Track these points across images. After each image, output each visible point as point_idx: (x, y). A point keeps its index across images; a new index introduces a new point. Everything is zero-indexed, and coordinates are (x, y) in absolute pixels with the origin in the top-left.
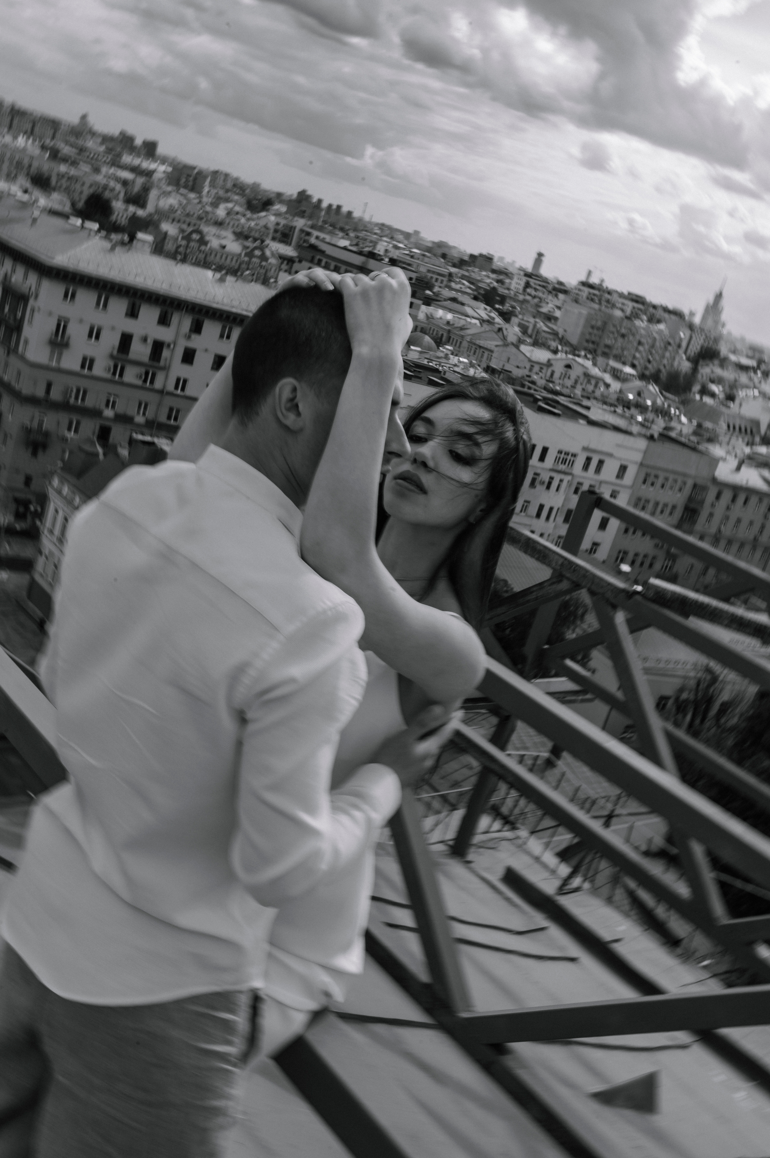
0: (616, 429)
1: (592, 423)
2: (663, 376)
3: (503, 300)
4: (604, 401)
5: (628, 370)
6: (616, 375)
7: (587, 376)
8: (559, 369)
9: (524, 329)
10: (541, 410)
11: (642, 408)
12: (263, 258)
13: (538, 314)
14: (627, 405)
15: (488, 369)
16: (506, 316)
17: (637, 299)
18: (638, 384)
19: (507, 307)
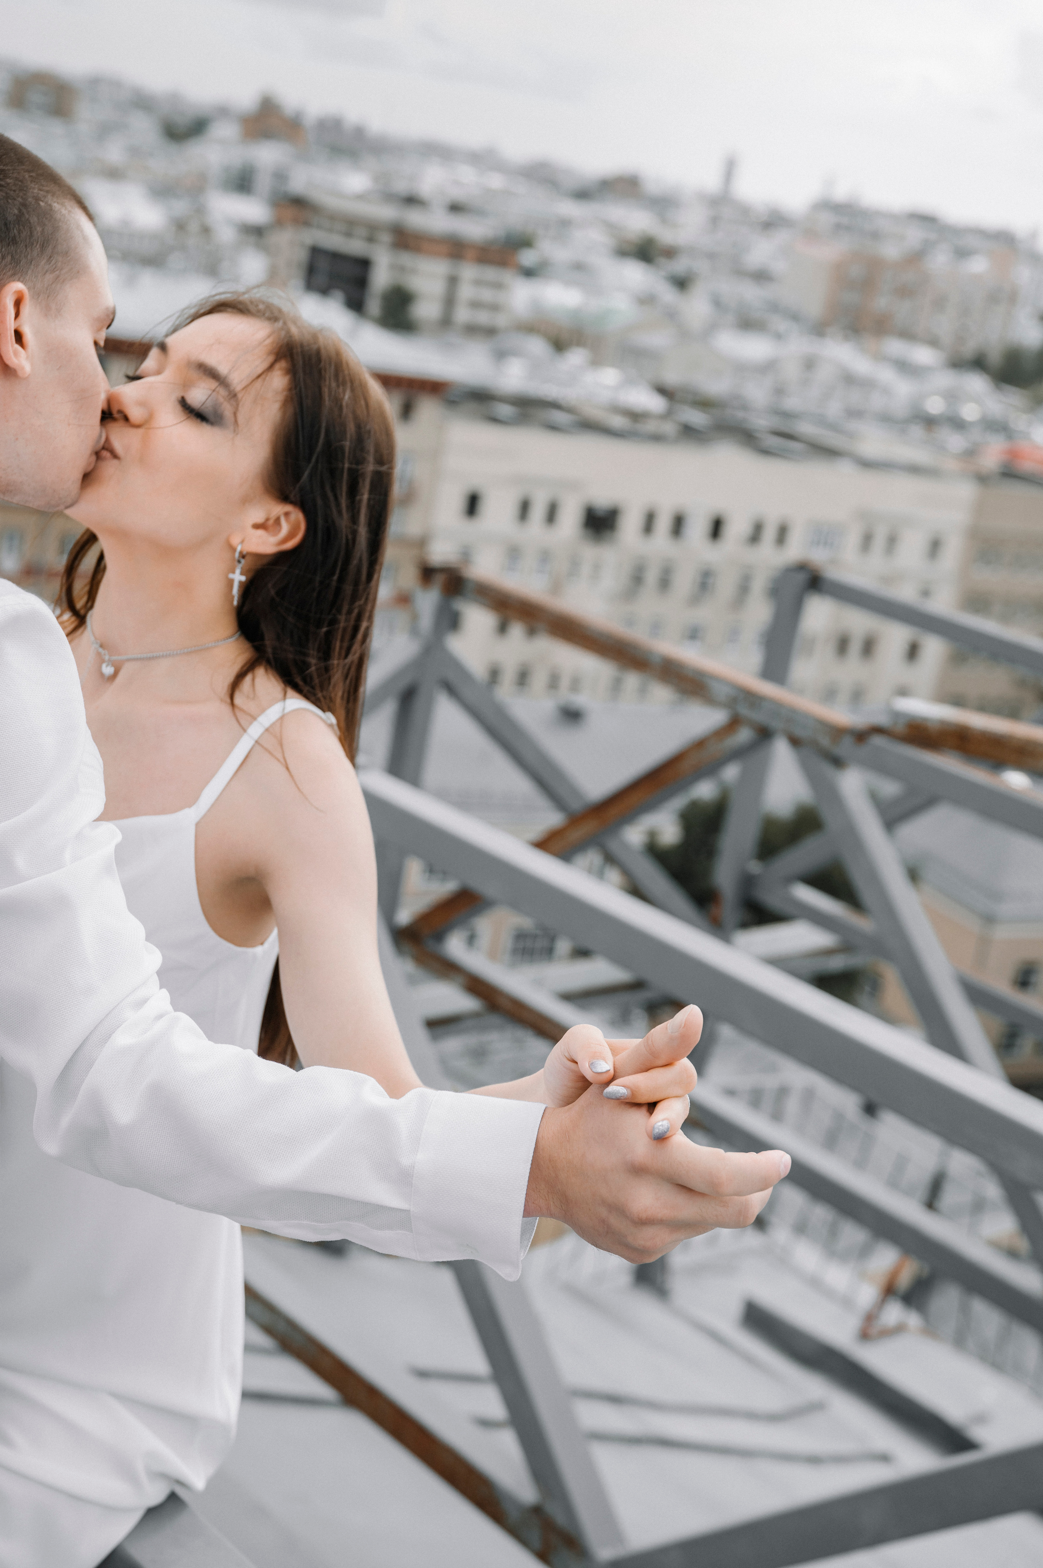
0: (914, 470)
1: (867, 464)
2: (995, 357)
3: (670, 253)
4: (886, 419)
5: (923, 355)
6: (904, 367)
7: (849, 379)
8: (791, 371)
9: (717, 303)
10: (766, 452)
11: (958, 424)
12: (206, 230)
13: (741, 272)
14: (930, 422)
15: (662, 391)
16: (682, 283)
17: (926, 220)
18: (946, 379)
19: (679, 266)
